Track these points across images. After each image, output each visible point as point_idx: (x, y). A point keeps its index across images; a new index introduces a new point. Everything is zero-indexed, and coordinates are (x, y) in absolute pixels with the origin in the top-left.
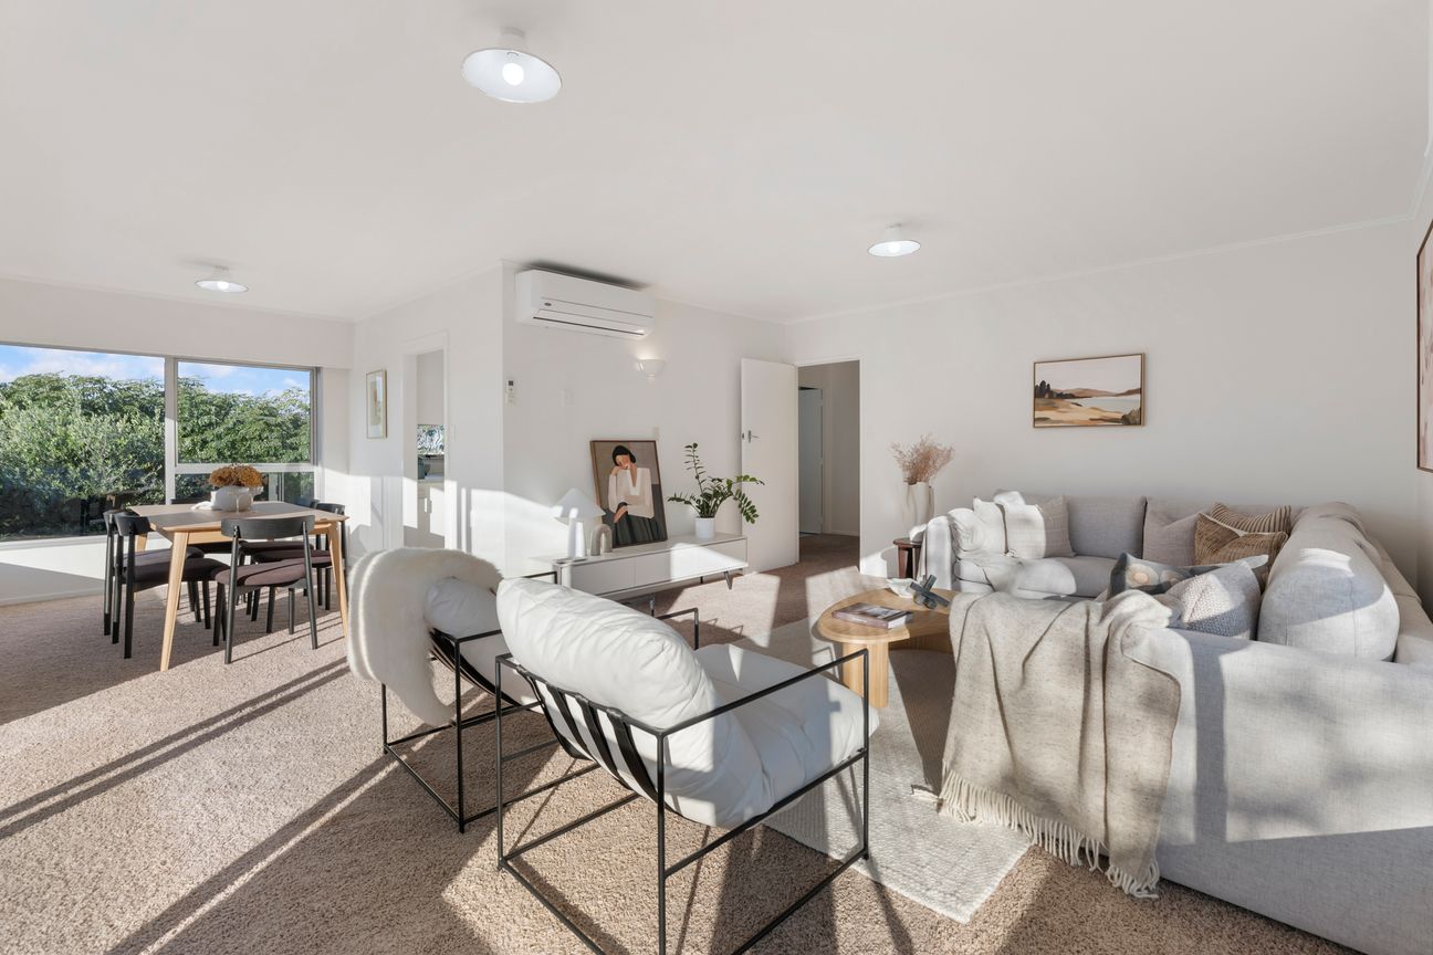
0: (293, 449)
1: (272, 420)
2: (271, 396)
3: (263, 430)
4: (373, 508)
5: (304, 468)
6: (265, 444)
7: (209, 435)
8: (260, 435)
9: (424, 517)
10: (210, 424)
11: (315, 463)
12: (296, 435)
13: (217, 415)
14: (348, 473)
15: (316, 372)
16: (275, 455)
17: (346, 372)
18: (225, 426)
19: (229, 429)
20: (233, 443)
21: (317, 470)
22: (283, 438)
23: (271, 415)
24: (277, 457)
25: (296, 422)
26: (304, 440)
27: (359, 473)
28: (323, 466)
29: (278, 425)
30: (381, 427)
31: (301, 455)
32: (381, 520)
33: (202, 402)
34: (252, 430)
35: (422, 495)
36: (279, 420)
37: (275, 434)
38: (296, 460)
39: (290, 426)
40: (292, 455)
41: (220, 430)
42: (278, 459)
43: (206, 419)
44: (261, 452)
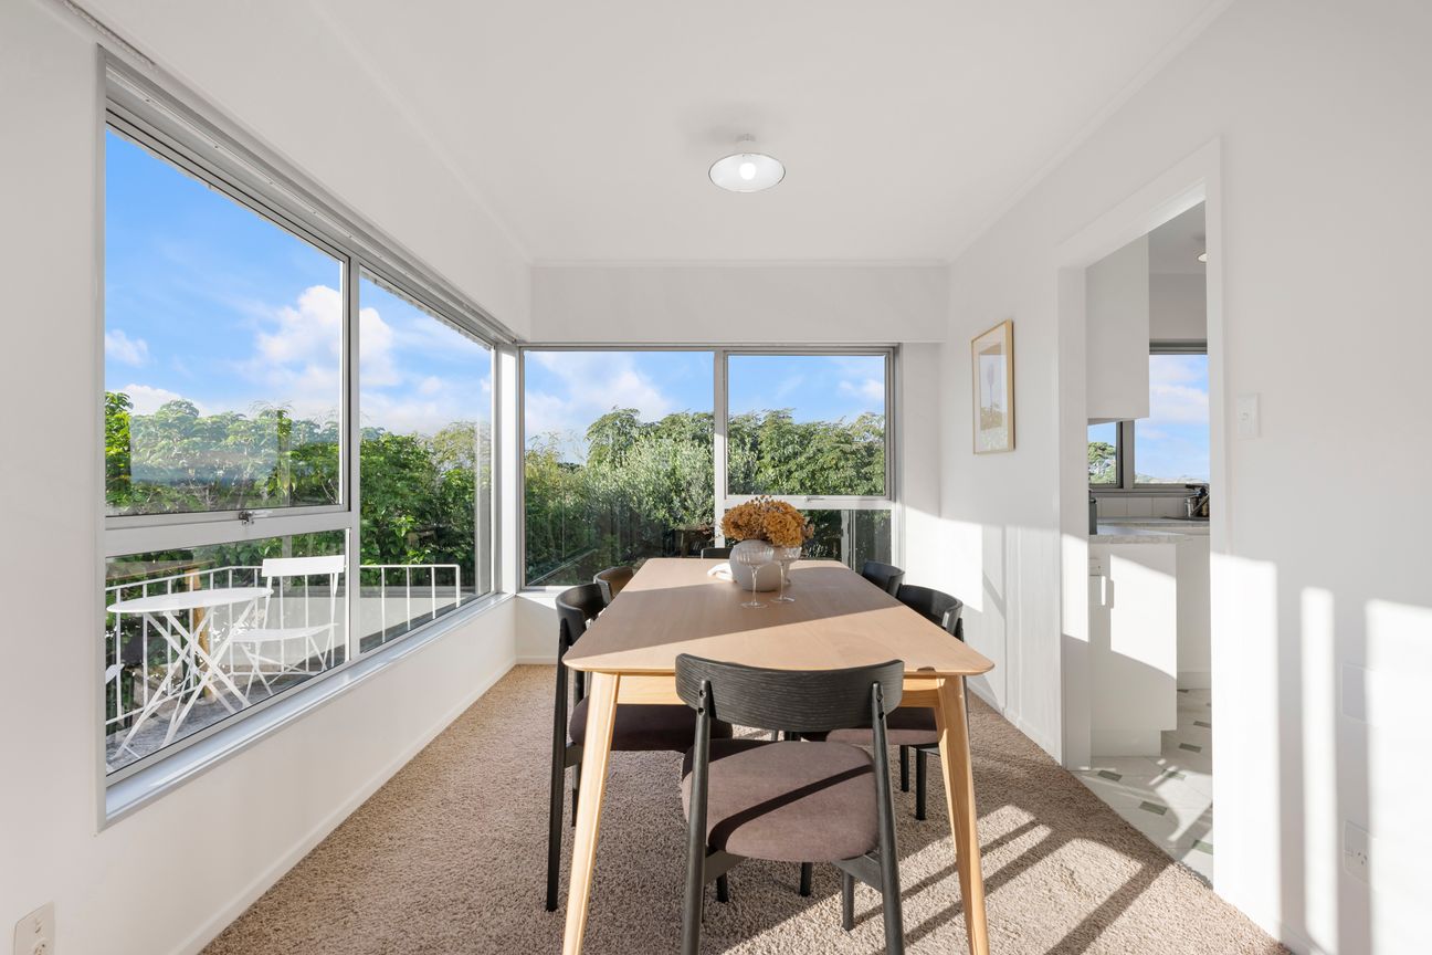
0: (867, 480)
1: (847, 447)
2: (846, 424)
3: (839, 459)
4: (987, 583)
5: (879, 504)
6: (841, 474)
7: (792, 465)
8: (836, 464)
9: (1100, 617)
10: (795, 454)
11: (893, 497)
12: (870, 464)
13: (801, 444)
14: (940, 515)
15: (893, 352)
16: (850, 486)
17: (935, 348)
18: (805, 455)
19: (810, 458)
20: (813, 473)
21: (895, 509)
22: (857, 467)
23: (847, 442)
24: (851, 487)
25: (870, 450)
26: (878, 469)
27: (958, 516)
28: (902, 503)
29: (853, 453)
30: (1003, 432)
31: (874, 487)
32: (1002, 606)
33: (789, 432)
34: (828, 459)
35: (1097, 570)
36: (854, 447)
37: (850, 463)
38: (870, 492)
39: (865, 453)
40: (865, 486)
41: (801, 459)
42: (853, 490)
43: (790, 449)
44: (837, 483)
